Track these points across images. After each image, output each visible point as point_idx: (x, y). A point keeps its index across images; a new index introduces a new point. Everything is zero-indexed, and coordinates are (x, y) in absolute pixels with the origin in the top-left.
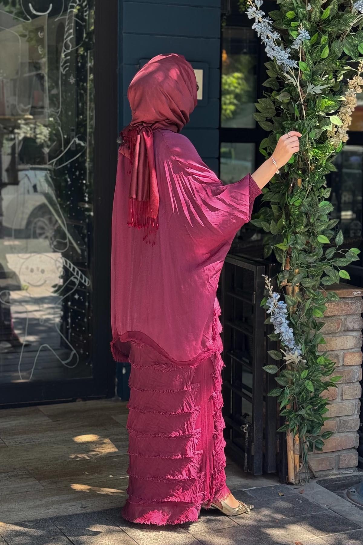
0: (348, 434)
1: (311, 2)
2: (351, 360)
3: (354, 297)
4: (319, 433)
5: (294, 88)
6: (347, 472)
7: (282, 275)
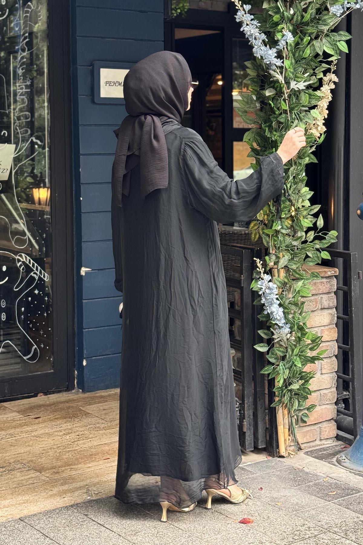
0: (327, 405)
1: (293, 6)
2: (328, 336)
3: (328, 277)
4: (304, 406)
5: (280, 84)
6: (327, 443)
7: (270, 257)
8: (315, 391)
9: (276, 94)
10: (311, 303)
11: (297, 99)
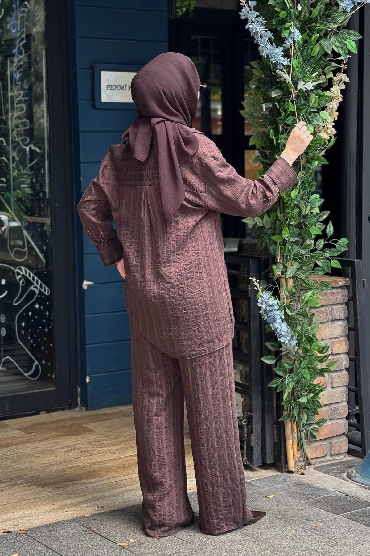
0: (338, 421)
1: (301, 2)
2: (339, 348)
3: (339, 287)
4: (314, 420)
5: (287, 85)
6: (338, 458)
7: (277, 266)
8: (325, 405)
9: (283, 95)
10: (321, 315)
11: (305, 100)
